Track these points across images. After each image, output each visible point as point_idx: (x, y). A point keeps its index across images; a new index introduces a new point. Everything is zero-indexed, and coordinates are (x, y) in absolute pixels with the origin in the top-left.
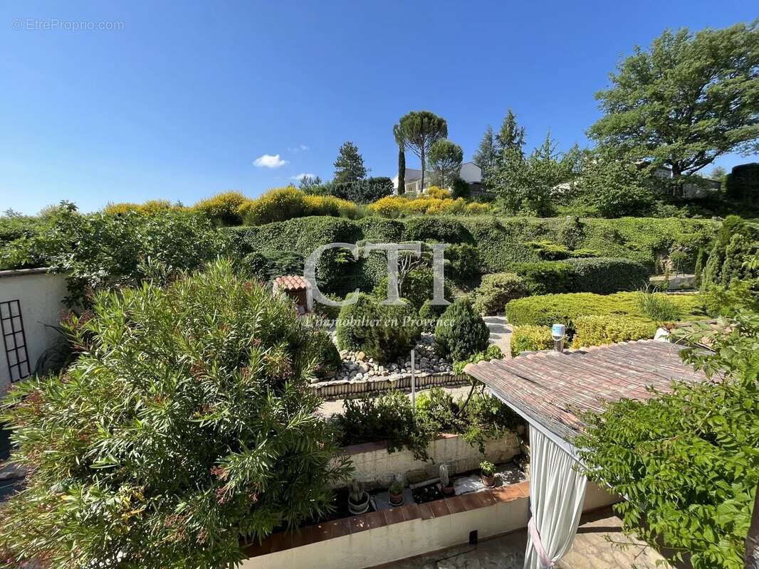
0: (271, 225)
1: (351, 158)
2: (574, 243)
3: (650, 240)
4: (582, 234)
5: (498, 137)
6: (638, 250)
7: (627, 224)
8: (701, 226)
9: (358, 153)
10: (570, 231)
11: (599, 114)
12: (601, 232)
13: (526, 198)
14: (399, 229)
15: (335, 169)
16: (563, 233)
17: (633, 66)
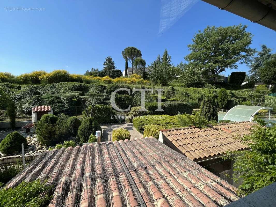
0: (51, 85)
1: (109, 62)
2: (171, 96)
3: (197, 96)
4: (174, 93)
5: (162, 58)
6: (193, 99)
7: (191, 90)
8: (216, 92)
9: (112, 61)
10: (169, 92)
11: (189, 52)
12: (180, 92)
13: (158, 79)
14: (103, 88)
15: (104, 66)
16: (167, 92)
17: (198, 37)
